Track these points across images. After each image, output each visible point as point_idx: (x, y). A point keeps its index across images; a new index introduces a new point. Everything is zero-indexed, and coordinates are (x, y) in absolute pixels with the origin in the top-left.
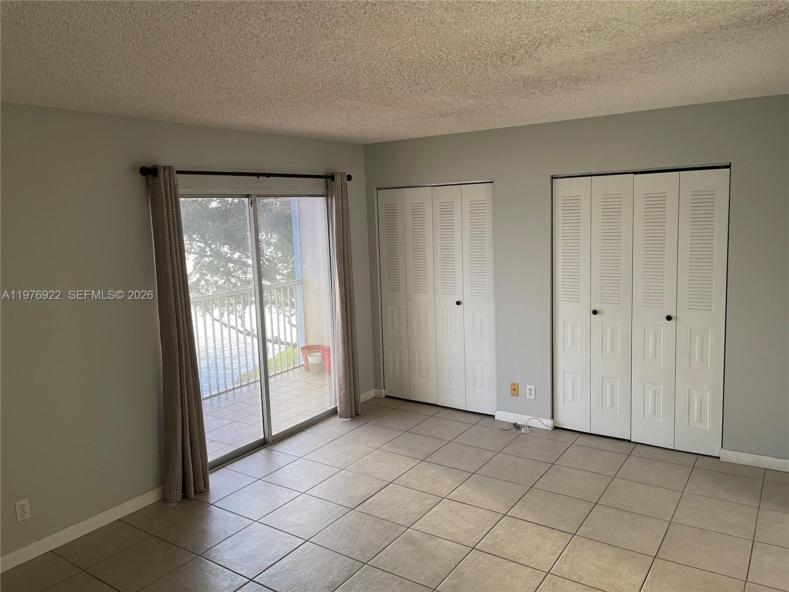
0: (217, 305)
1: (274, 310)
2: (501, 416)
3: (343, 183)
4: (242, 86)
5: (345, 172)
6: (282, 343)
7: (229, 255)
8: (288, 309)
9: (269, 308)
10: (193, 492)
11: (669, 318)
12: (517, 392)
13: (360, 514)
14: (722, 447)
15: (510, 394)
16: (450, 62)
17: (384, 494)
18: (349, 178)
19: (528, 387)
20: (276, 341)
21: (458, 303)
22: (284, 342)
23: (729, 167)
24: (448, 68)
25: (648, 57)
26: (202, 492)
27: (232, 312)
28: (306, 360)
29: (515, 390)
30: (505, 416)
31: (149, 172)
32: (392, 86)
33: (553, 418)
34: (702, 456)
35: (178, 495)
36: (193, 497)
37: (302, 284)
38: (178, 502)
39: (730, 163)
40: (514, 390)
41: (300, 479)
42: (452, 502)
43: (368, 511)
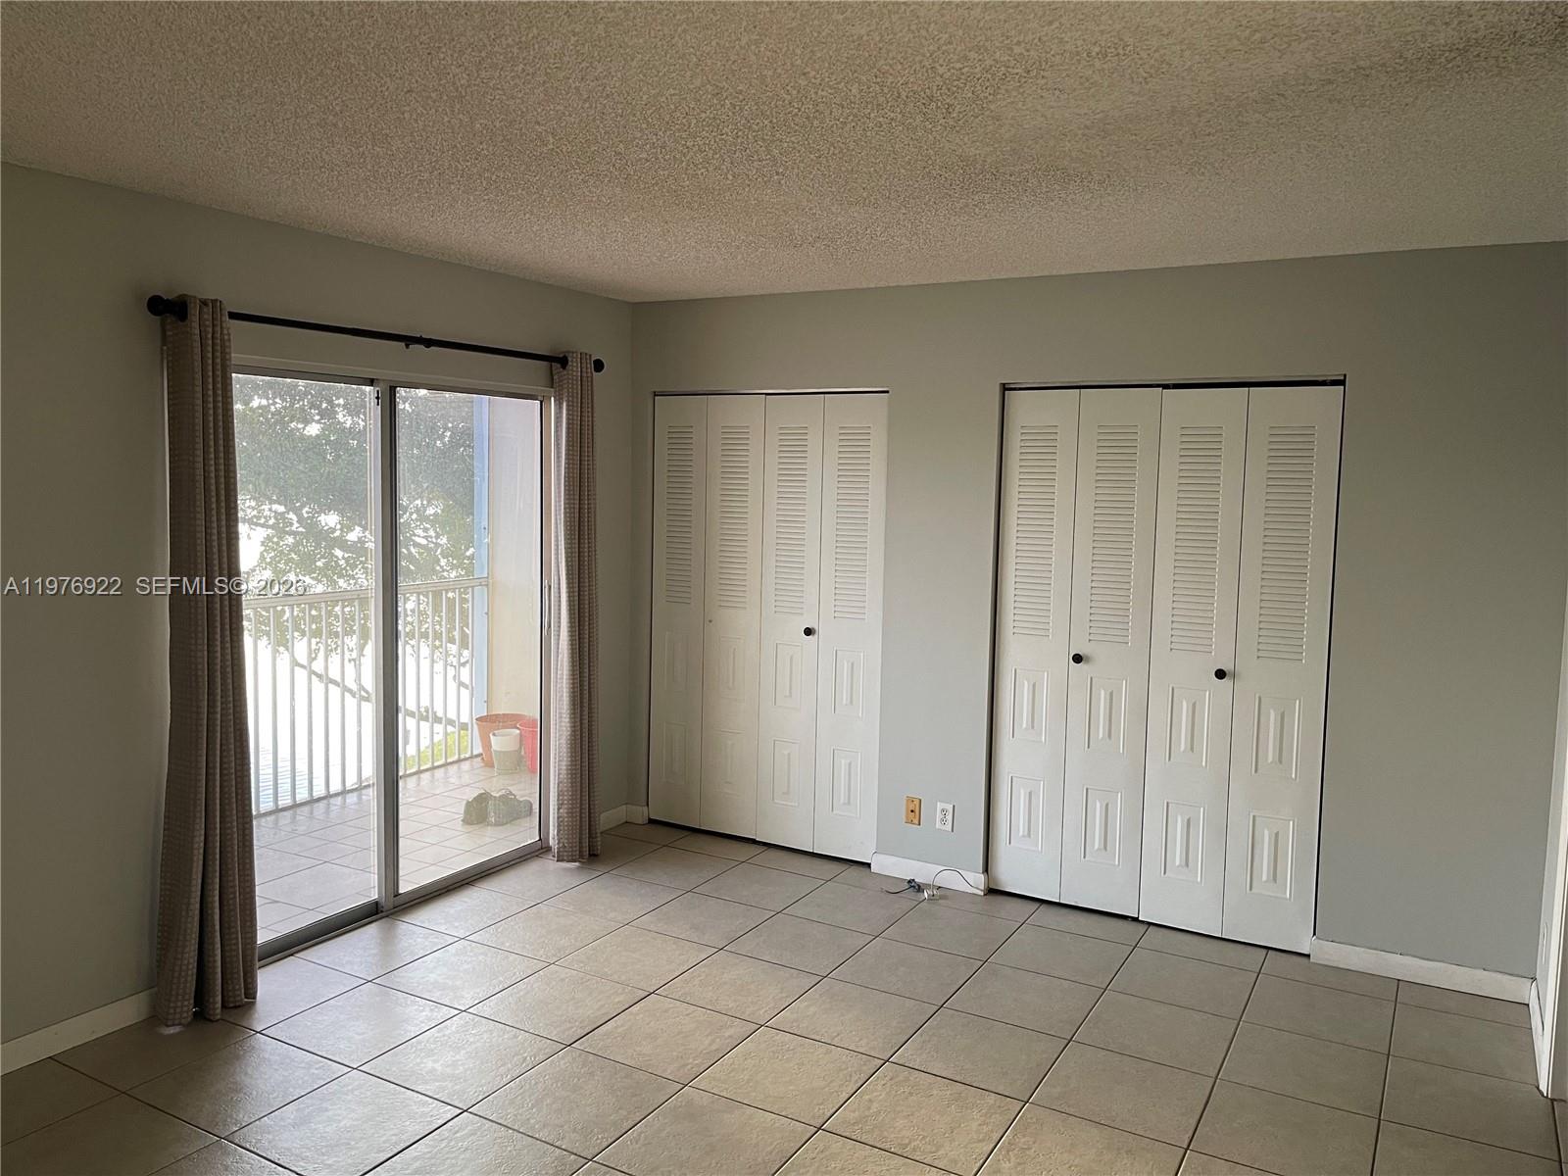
0: (303, 634)
1: (425, 651)
2: (882, 864)
3: (584, 375)
4: (383, 129)
5: (589, 353)
6: (438, 720)
7: (337, 533)
8: (453, 648)
9: (413, 647)
10: (219, 1005)
11: (1221, 674)
12: (917, 817)
13: (583, 1056)
14: (1314, 934)
15: (904, 820)
16: (821, 107)
17: (638, 1014)
18: (599, 366)
19: (940, 806)
20: (426, 716)
21: (808, 632)
22: (441, 718)
23: (1342, 383)
24: (816, 123)
25: (1209, 135)
26: (239, 1006)
27: (336, 649)
28: (487, 745)
29: (914, 813)
30: (891, 866)
31: (169, 309)
32: (699, 158)
33: (986, 870)
34: (1274, 953)
35: (185, 1009)
36: (219, 1017)
37: (487, 585)
38: (184, 1025)
39: (1345, 376)
40: (912, 811)
41: (458, 983)
42: (777, 1034)
43: (601, 1049)
